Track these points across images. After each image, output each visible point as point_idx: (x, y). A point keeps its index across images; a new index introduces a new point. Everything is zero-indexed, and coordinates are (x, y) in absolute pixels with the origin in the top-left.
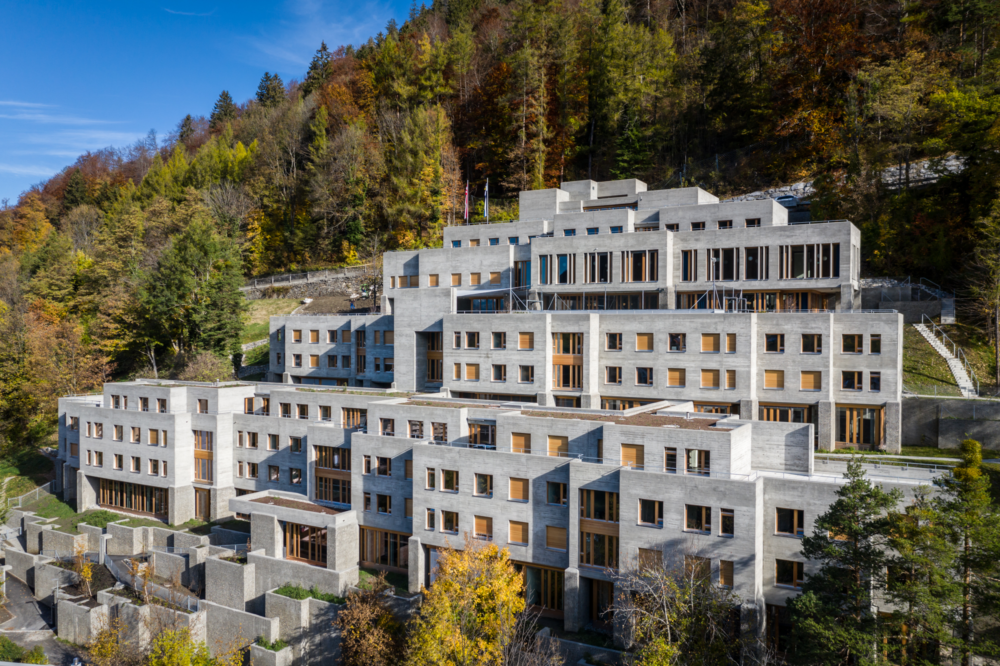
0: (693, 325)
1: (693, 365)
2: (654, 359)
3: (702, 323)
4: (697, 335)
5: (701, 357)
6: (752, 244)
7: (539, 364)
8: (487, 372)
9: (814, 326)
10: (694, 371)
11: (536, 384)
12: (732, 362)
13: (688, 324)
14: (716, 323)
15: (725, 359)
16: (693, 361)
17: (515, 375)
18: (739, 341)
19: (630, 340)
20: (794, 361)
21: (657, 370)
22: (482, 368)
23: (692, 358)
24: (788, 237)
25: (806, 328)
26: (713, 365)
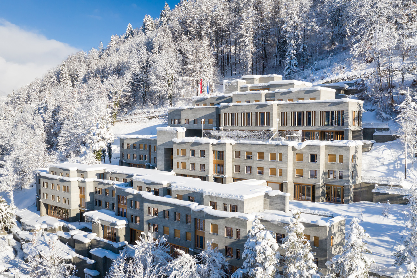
0: (266, 149)
1: (266, 166)
2: (252, 163)
3: (270, 148)
4: (268, 153)
5: (269, 163)
6: (309, 110)
7: (207, 164)
8: (189, 166)
9: (314, 151)
10: (267, 169)
11: (206, 172)
12: (281, 165)
13: (264, 148)
14: (275, 149)
15: (278, 164)
16: (266, 164)
17: (198, 168)
18: (284, 156)
19: (243, 155)
20: (307, 166)
21: (253, 168)
22: (187, 164)
23: (266, 163)
24: (323, 107)
25: (311, 151)
26: (273, 166)
